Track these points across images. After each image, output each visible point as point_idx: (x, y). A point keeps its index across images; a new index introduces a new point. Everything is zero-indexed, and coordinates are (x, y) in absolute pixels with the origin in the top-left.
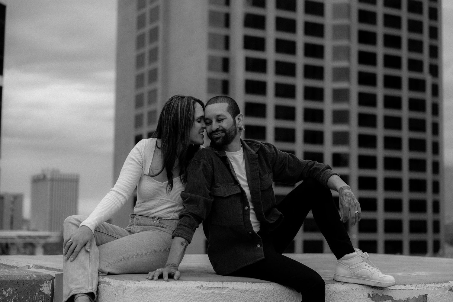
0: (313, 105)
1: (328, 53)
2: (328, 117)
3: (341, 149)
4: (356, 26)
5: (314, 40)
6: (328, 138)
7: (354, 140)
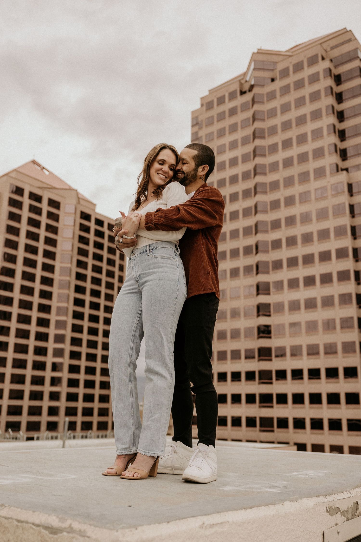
0: (42, 330)
1: (55, 297)
2: (51, 338)
3: (58, 360)
4: (74, 282)
5: (46, 288)
6: (50, 352)
7: (67, 354)
